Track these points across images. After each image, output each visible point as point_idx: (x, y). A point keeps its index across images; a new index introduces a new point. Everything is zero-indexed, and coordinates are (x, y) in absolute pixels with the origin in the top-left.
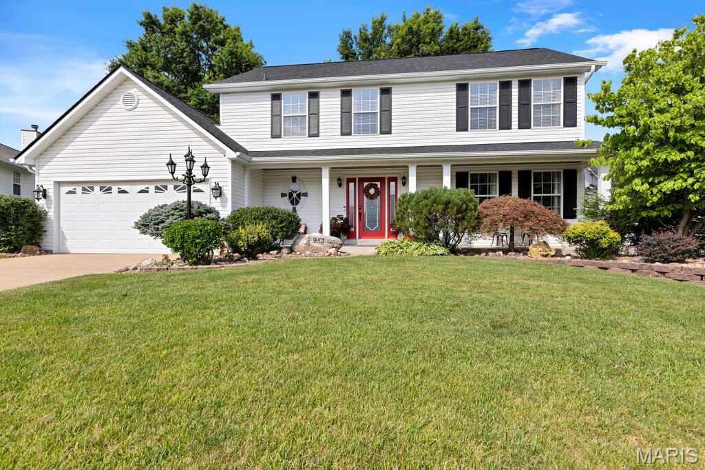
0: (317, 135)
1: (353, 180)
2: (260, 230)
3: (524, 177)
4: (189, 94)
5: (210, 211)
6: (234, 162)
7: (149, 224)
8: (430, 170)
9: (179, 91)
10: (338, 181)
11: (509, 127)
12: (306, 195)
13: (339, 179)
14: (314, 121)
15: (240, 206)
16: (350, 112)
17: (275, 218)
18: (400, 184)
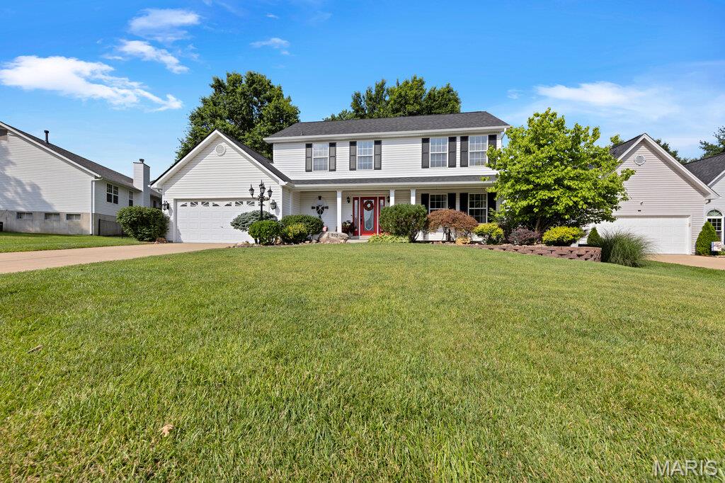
0: (335, 170)
1: (357, 199)
2: (300, 227)
3: (464, 197)
4: (246, 137)
5: (272, 216)
6: (283, 187)
7: (239, 224)
8: (403, 193)
9: (239, 134)
10: (347, 199)
11: (455, 166)
12: (327, 208)
13: (348, 198)
14: (333, 162)
15: (287, 215)
16: (355, 155)
17: (308, 221)
18: (386, 202)
